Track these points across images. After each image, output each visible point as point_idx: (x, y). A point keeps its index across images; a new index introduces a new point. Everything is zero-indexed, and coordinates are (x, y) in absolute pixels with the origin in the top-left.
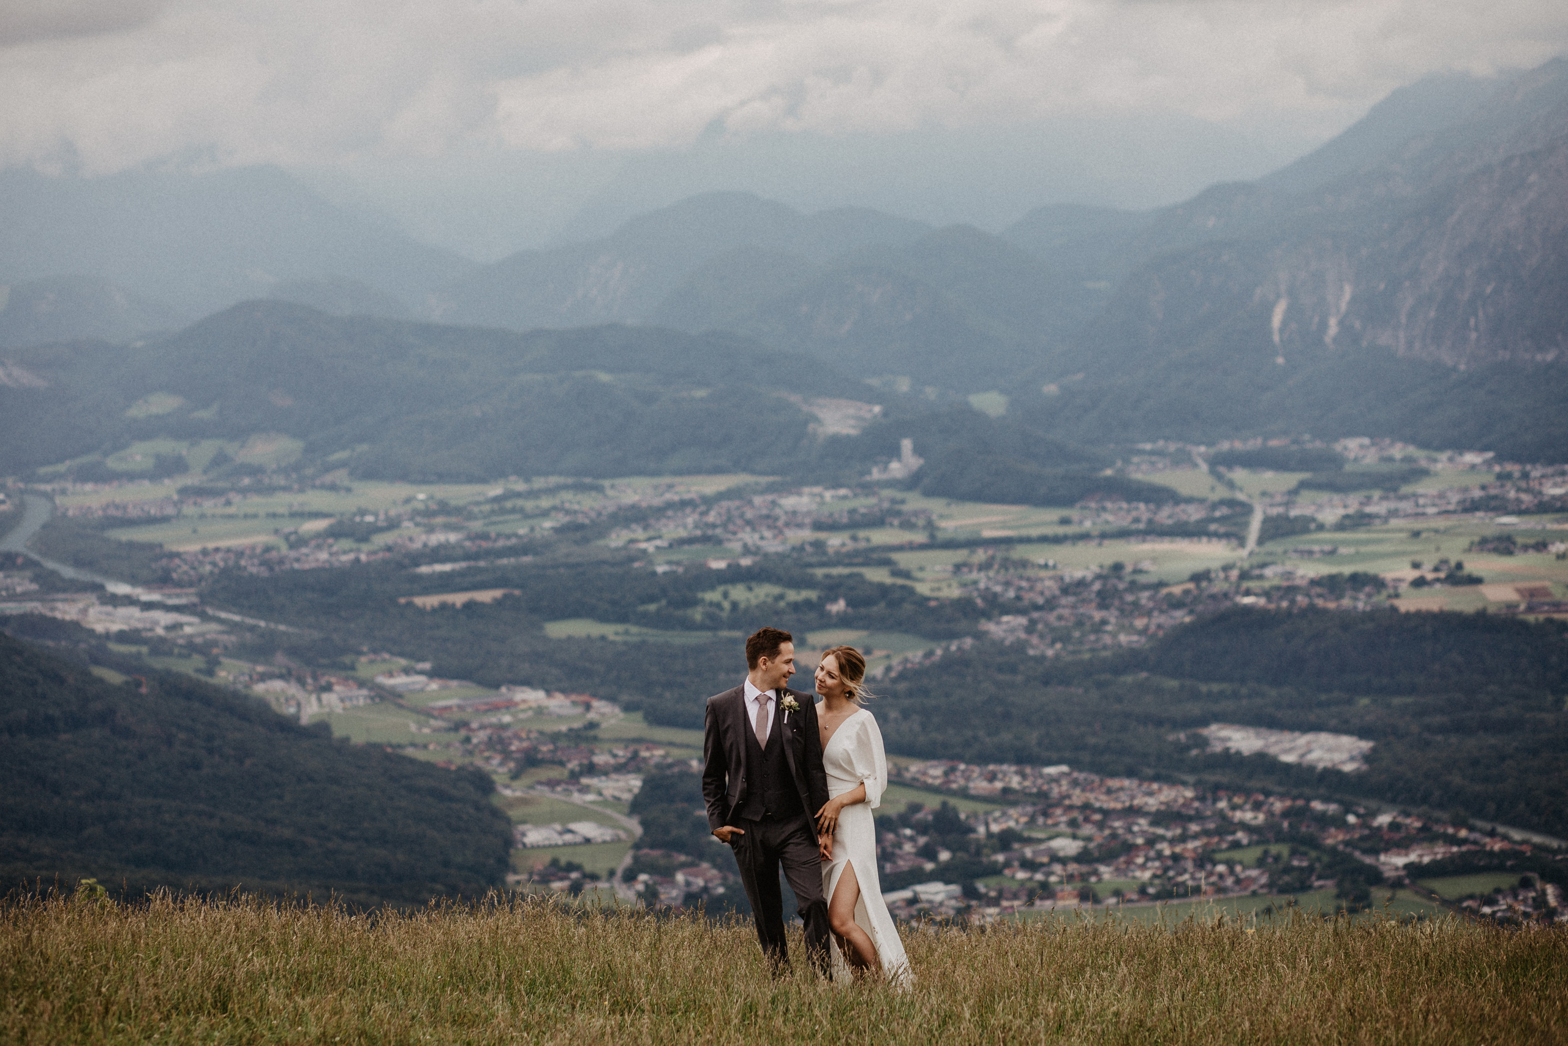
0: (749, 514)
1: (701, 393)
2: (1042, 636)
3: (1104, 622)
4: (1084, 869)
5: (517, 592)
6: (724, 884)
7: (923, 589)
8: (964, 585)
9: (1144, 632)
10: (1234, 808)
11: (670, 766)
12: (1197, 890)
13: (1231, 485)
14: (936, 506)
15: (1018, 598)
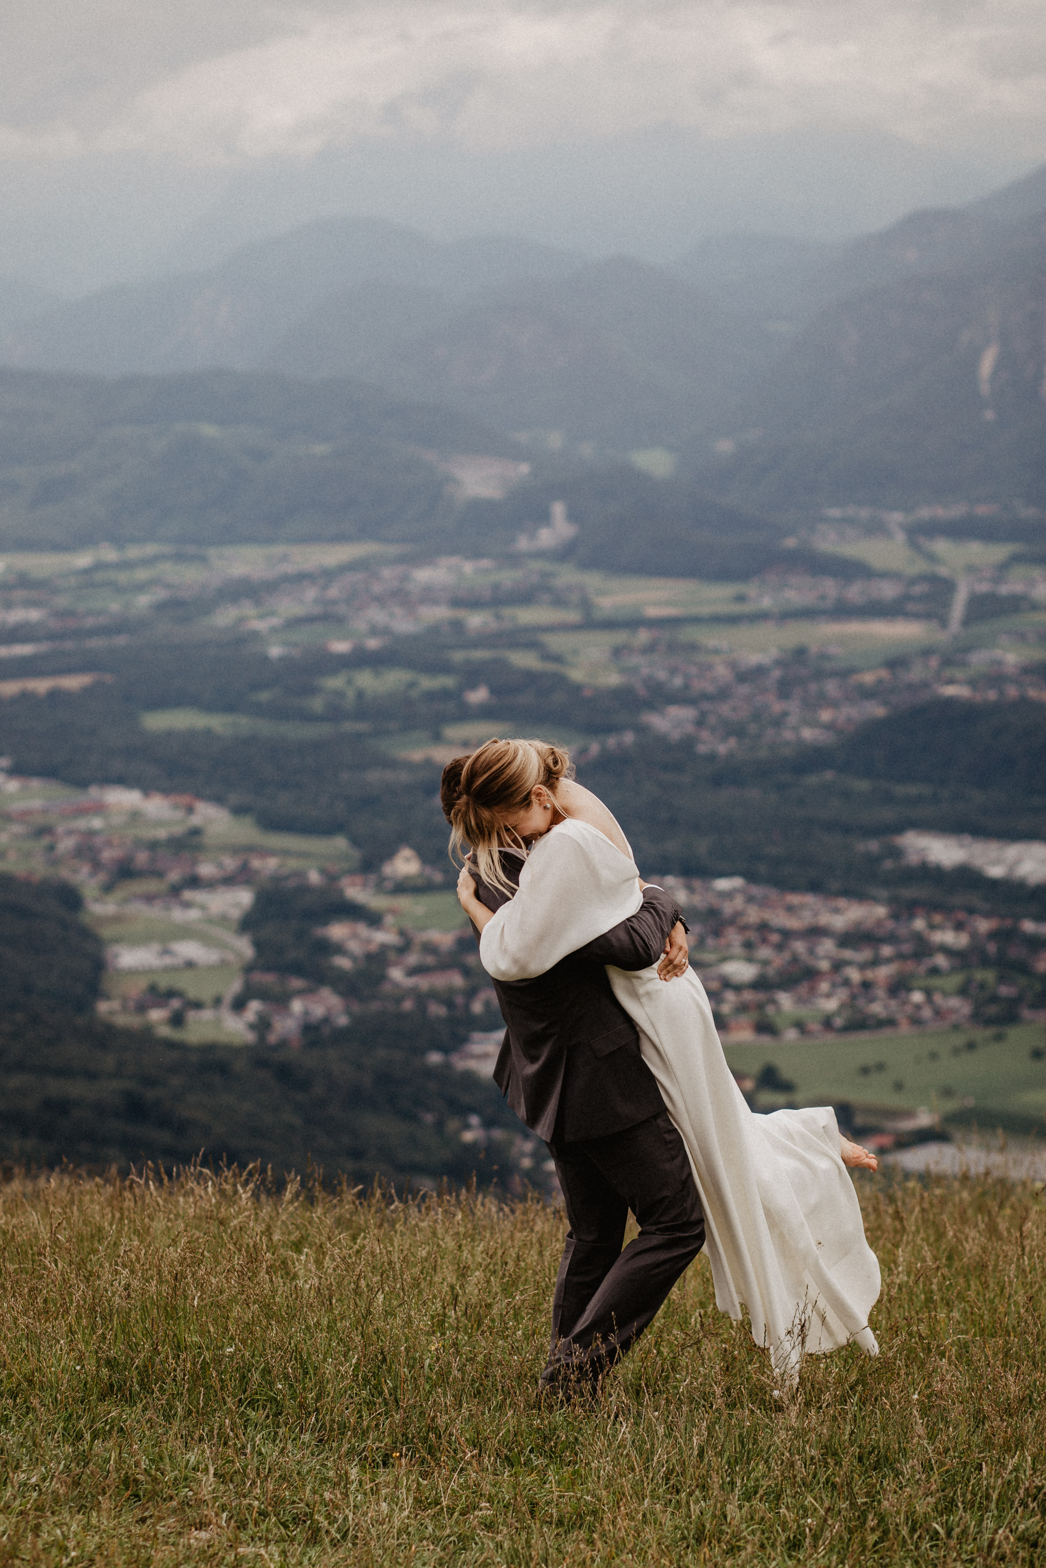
0: (377, 588)
1: (321, 449)
2: (713, 730)
3: (785, 714)
4: (760, 996)
5: (108, 678)
6: (348, 1012)
7: (576, 675)
8: (623, 671)
9: (830, 727)
10: (932, 927)
11: (287, 878)
12: (890, 1023)
13: (932, 558)
14: (592, 580)
15: (687, 686)
